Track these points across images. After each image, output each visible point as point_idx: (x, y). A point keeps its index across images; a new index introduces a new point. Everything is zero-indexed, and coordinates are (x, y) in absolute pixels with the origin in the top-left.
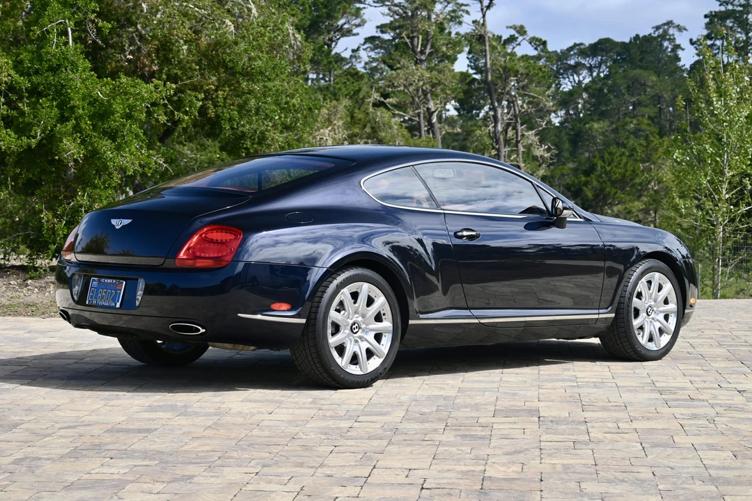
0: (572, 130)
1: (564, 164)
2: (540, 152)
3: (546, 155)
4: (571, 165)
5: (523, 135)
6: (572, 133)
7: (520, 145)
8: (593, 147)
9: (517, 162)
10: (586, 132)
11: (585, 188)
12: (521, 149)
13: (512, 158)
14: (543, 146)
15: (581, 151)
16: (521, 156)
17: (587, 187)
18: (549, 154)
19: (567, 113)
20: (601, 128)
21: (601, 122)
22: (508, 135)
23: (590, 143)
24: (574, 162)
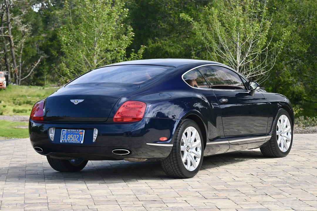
0: (45, 15)
1: (40, 34)
2: (22, 28)
3: (26, 30)
4: (43, 35)
5: (12, 20)
6: (45, 17)
7: (10, 25)
8: (56, 24)
9: (8, 35)
10: (52, 16)
11: (50, 49)
12: (11, 28)
13: (6, 33)
14: (24, 25)
15: (50, 27)
16: (10, 31)
17: (51, 48)
18: (28, 30)
19: (43, 5)
20: (60, 14)
21: (60, 10)
22: (3, 19)
23: (54, 22)
24: (45, 33)
